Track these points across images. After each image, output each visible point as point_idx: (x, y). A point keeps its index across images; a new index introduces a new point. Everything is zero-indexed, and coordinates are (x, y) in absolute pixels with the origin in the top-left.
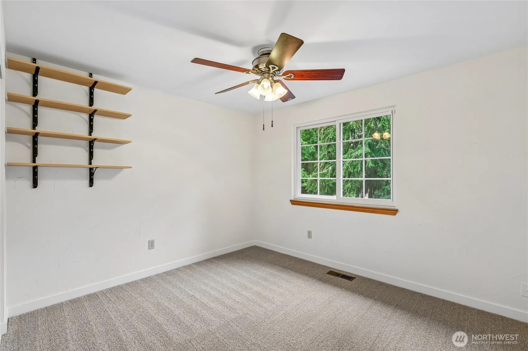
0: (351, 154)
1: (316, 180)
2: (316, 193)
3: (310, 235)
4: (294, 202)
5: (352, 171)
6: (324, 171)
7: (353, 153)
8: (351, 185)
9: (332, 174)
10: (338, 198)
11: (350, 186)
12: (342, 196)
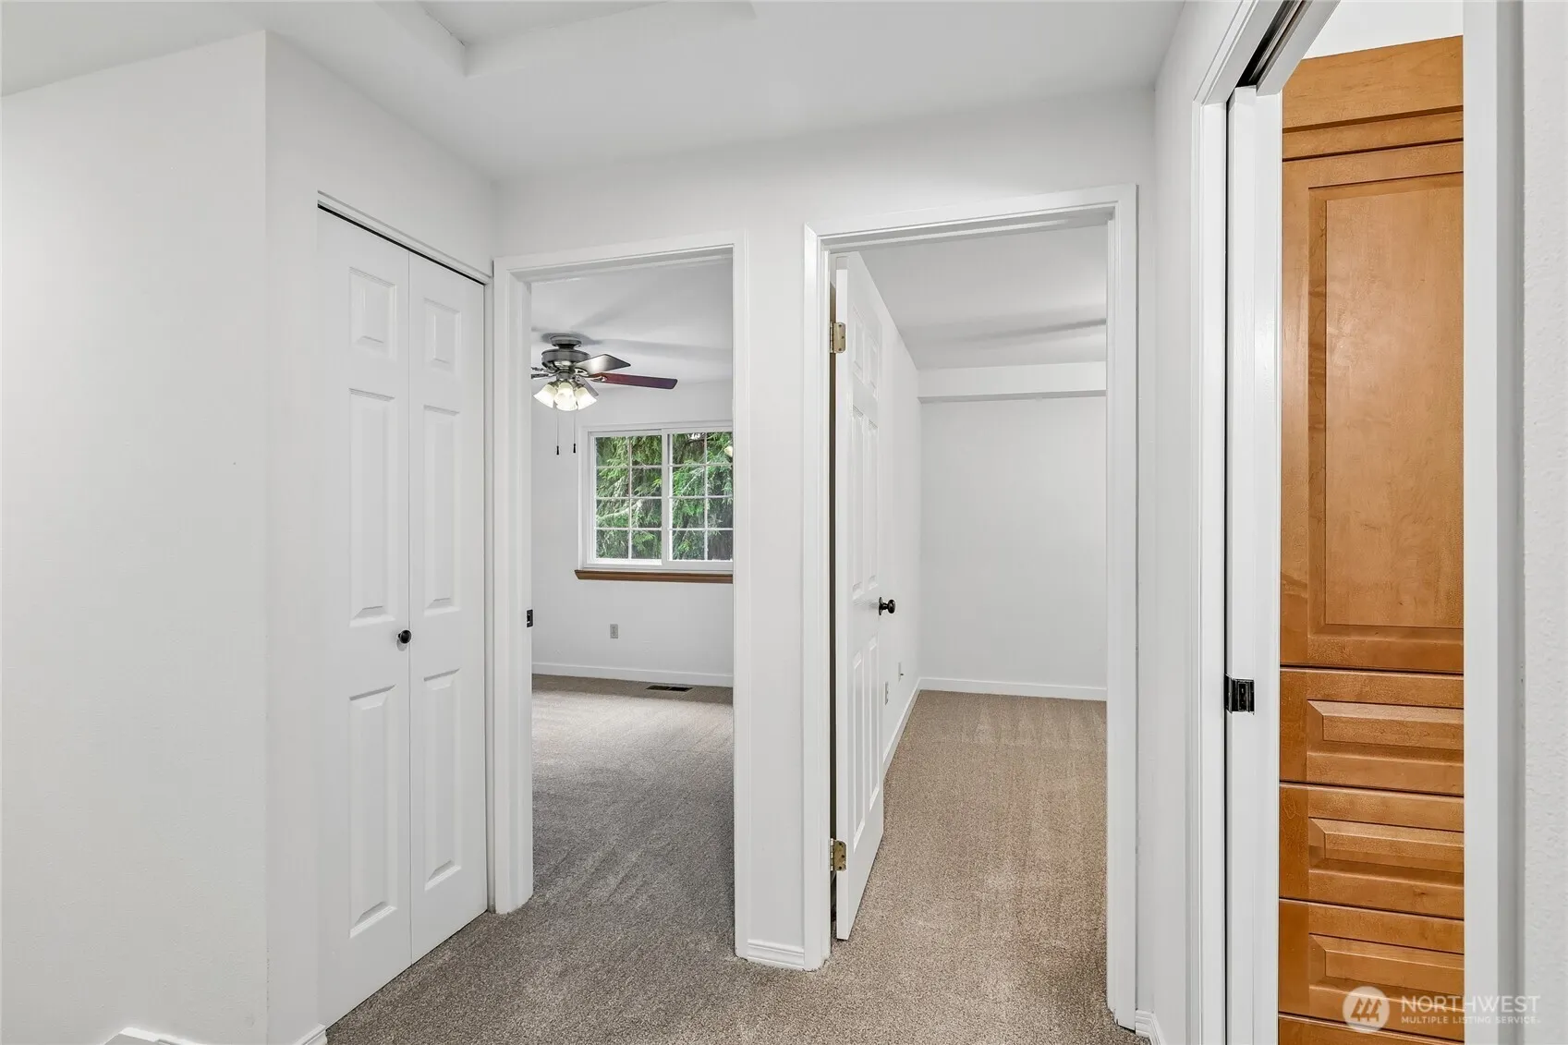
0: (690, 469)
1: (626, 533)
2: (625, 556)
3: (614, 631)
4: (583, 574)
5: (692, 514)
6: (622, 512)
7: (693, 469)
8: (690, 547)
9: (642, 518)
10: (666, 561)
11: (688, 549)
12: (671, 559)
